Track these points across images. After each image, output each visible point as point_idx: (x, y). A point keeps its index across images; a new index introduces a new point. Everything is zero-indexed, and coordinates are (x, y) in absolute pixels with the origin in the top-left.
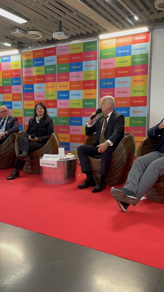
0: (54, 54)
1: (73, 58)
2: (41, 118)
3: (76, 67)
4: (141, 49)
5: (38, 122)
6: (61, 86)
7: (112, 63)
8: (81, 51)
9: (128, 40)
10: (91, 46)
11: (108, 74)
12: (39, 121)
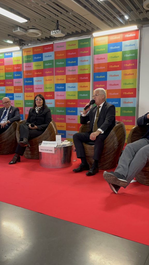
0: (52, 50)
1: (69, 54)
2: (40, 109)
3: (72, 62)
4: (130, 45)
5: (37, 112)
6: (58, 80)
7: (104, 58)
8: (76, 47)
9: (119, 37)
10: (85, 43)
11: (101, 68)
12: (39, 111)
